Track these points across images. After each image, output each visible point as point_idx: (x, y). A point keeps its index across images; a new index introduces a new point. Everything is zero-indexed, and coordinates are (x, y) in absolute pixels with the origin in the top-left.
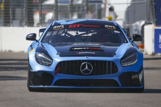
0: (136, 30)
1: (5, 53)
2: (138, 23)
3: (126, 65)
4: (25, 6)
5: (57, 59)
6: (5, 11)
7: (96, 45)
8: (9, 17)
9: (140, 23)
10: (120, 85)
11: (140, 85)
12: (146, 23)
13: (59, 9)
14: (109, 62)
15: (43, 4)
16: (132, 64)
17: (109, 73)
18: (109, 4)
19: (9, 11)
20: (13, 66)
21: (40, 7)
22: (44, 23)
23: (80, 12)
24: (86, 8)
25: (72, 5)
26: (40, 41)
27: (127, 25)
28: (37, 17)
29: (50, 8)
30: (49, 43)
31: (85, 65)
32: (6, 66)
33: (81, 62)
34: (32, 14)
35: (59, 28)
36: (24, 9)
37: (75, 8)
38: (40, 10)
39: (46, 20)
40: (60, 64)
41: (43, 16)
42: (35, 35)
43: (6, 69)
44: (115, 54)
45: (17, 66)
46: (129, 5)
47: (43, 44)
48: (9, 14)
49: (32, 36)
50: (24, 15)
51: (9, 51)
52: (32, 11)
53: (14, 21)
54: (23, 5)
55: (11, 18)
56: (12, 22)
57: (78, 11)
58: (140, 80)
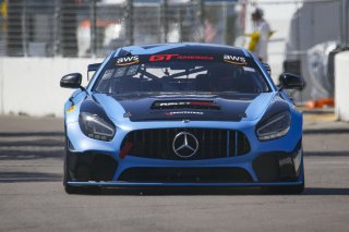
0: (315, 65)
1: (10, 118)
2: (319, 48)
3: (266, 138)
4: (57, 9)
5: (125, 126)
6: (10, 20)
7: (205, 96)
8: (20, 33)
9: (325, 48)
10: (255, 179)
11: (295, 179)
12: (338, 47)
13: (135, 16)
14: (232, 132)
15: (98, 4)
16: (279, 135)
17: (232, 154)
18: (254, 4)
19: (20, 21)
20: (30, 148)
21: (92, 12)
22: (101, 47)
23: (186, 23)
24: (199, 13)
25: (166, 5)
26: (89, 90)
27: (295, 52)
28: (84, 34)
29: (115, 13)
30: (108, 94)
31: (182, 137)
32: (13, 148)
33: (173, 131)
34: (75, 28)
35: (128, 62)
36: (56, 15)
37: (172, 12)
38: (92, 17)
39: (107, 42)
40: (131, 136)
41: (98, 31)
42: (78, 77)
43: (13, 156)
44: (245, 116)
45: (37, 149)
46: (300, 5)
47: (96, 95)
48: (20, 27)
49: (72, 79)
50: (55, 29)
51: (20, 114)
52: (74, 21)
53: (31, 44)
54: (53, 7)
55: (25, 36)
56: (28, 46)
57: (182, 20)
58: (297, 168)
